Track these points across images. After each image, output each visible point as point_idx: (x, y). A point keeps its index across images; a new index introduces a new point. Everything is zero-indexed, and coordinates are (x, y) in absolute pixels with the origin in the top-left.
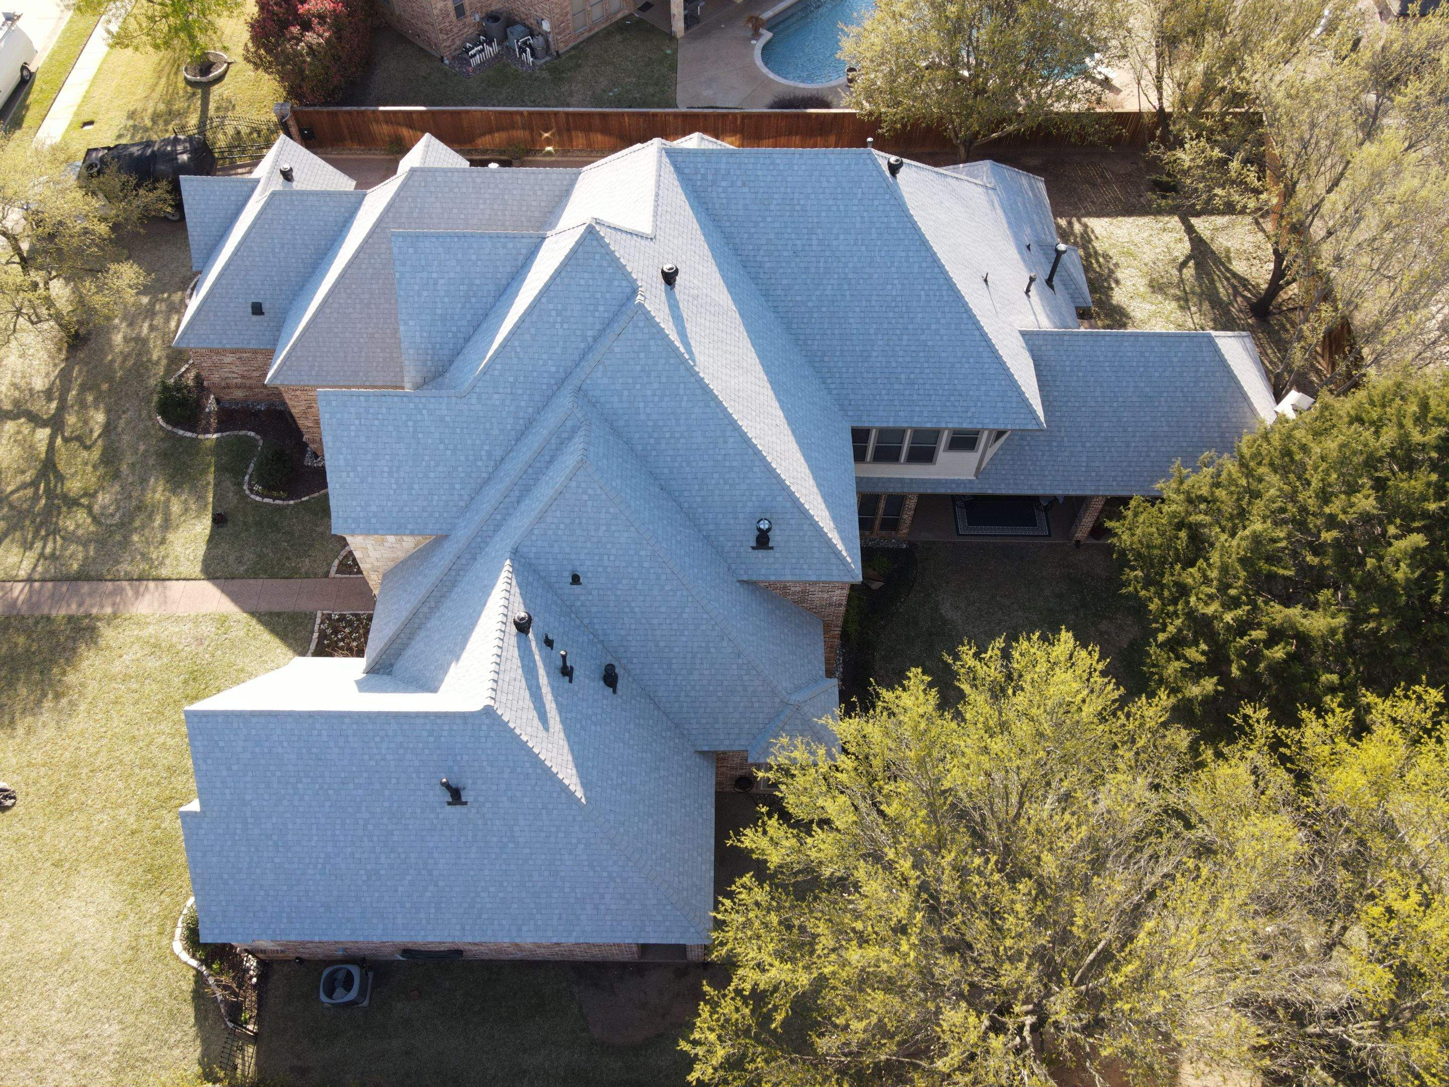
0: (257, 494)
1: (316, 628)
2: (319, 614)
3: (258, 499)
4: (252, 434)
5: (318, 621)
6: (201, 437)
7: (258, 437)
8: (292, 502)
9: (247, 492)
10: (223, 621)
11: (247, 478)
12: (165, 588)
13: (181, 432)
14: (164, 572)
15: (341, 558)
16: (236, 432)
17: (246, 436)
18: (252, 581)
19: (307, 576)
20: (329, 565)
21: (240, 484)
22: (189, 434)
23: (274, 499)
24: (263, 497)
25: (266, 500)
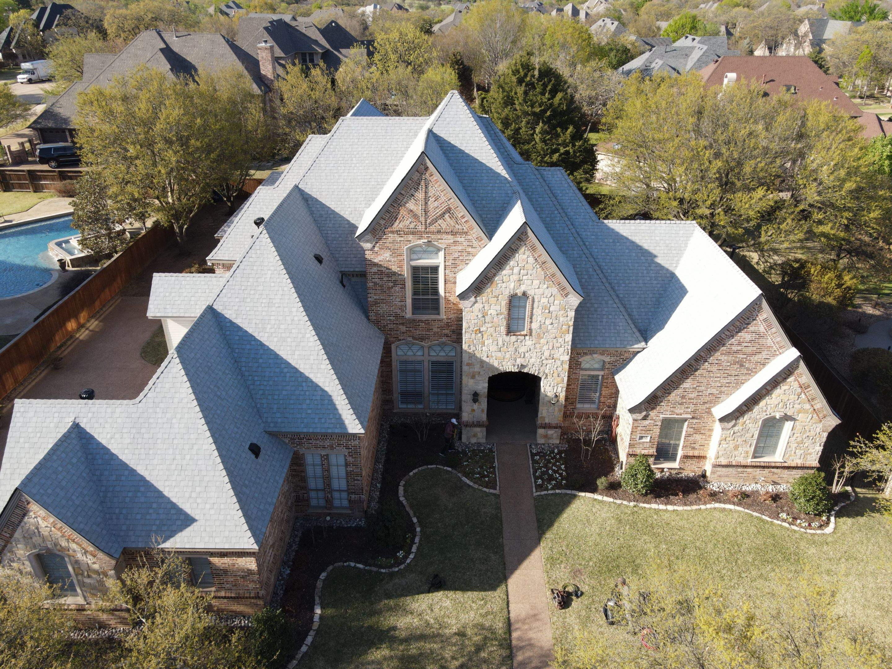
0: (406, 557)
1: (550, 492)
2: (538, 493)
3: (412, 556)
4: (323, 575)
5: (546, 492)
6: (315, 626)
7: (330, 568)
8: (418, 529)
9: (402, 567)
10: (552, 561)
11: (383, 571)
12: (518, 621)
13: (304, 649)
14: (499, 625)
15: (481, 487)
16: (318, 591)
17: (324, 581)
18: (506, 549)
19: (498, 508)
20: (487, 495)
21: (392, 575)
22: (309, 640)
23: (413, 542)
24: (409, 552)
25: (414, 549)
